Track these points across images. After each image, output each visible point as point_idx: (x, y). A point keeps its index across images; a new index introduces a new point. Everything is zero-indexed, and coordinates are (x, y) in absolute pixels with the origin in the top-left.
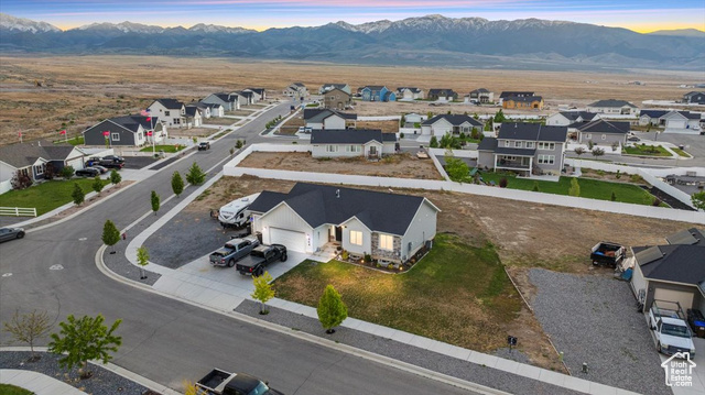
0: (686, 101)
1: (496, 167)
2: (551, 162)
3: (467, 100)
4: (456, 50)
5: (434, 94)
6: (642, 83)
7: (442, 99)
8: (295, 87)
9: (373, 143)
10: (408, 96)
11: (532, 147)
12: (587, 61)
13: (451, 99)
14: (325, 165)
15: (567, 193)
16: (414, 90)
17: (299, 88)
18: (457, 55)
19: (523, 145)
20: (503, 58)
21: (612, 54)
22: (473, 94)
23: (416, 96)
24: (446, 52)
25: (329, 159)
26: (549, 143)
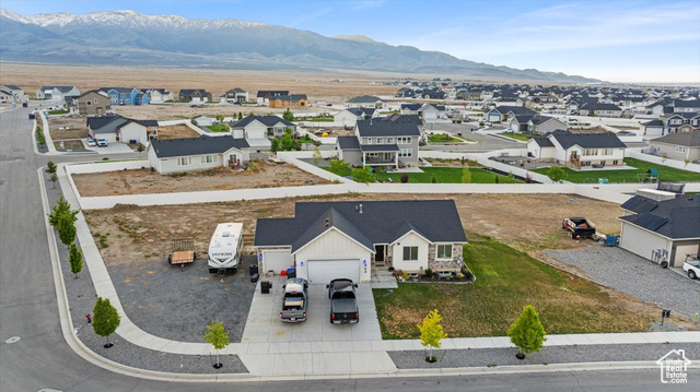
0: (401, 95)
1: (364, 164)
2: (409, 155)
3: (223, 100)
4: (154, 49)
5: (186, 95)
6: (341, 80)
7: (196, 101)
8: (8, 90)
9: (232, 151)
10: (156, 98)
11: (393, 142)
12: (286, 61)
13: (206, 99)
14: (186, 181)
15: (460, 182)
16: (162, 91)
17: (14, 92)
18: (158, 53)
19: (384, 141)
20: (208, 58)
21: (307, 55)
22: (230, 94)
23: (166, 98)
24: (146, 51)
25: (184, 174)
26: (407, 137)
